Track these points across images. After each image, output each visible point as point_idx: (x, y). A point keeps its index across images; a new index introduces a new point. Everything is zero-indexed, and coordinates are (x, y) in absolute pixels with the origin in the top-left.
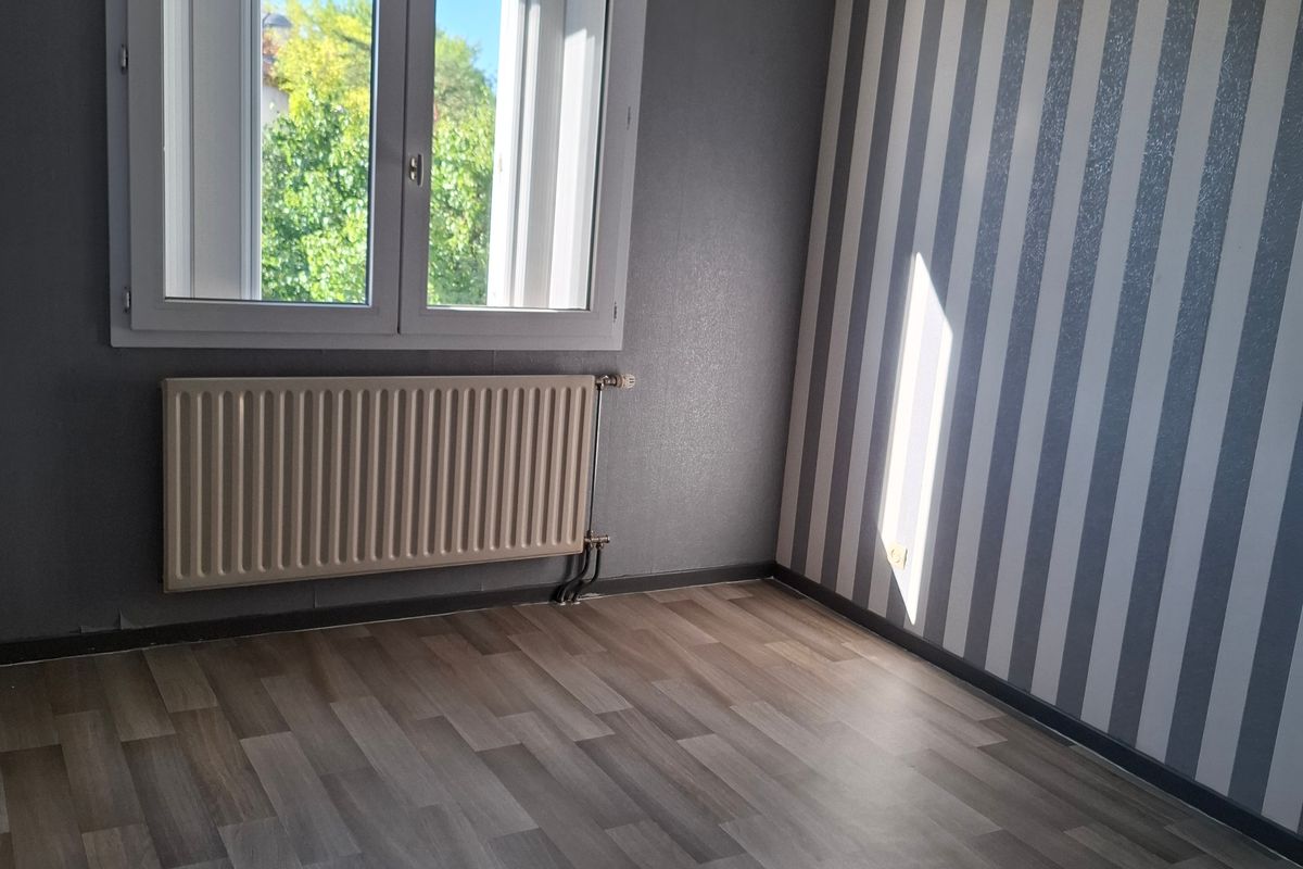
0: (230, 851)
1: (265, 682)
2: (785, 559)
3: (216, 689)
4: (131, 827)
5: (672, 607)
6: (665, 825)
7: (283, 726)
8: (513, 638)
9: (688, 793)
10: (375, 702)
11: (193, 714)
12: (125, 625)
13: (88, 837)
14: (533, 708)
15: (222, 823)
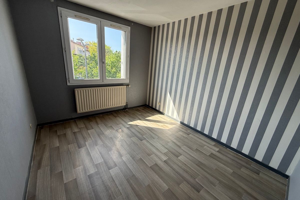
0: (87, 145)
1: (90, 123)
2: (147, 104)
3: (84, 124)
4: (75, 143)
5: (136, 110)
6: (137, 137)
7: (93, 129)
8: (118, 115)
9: (139, 133)
10: (103, 124)
11: (82, 127)
12: (73, 117)
13: (69, 146)
14: (121, 124)
15: (86, 142)
